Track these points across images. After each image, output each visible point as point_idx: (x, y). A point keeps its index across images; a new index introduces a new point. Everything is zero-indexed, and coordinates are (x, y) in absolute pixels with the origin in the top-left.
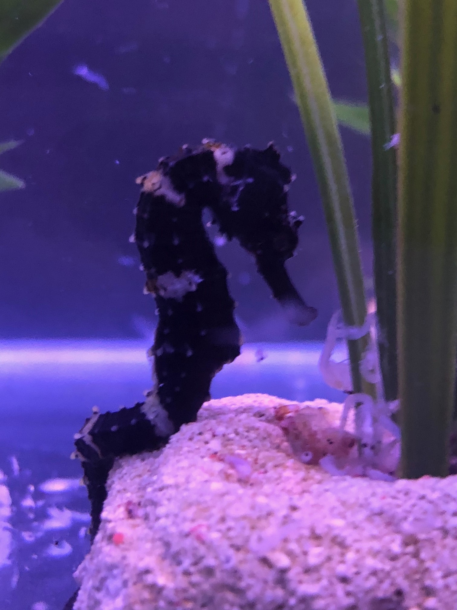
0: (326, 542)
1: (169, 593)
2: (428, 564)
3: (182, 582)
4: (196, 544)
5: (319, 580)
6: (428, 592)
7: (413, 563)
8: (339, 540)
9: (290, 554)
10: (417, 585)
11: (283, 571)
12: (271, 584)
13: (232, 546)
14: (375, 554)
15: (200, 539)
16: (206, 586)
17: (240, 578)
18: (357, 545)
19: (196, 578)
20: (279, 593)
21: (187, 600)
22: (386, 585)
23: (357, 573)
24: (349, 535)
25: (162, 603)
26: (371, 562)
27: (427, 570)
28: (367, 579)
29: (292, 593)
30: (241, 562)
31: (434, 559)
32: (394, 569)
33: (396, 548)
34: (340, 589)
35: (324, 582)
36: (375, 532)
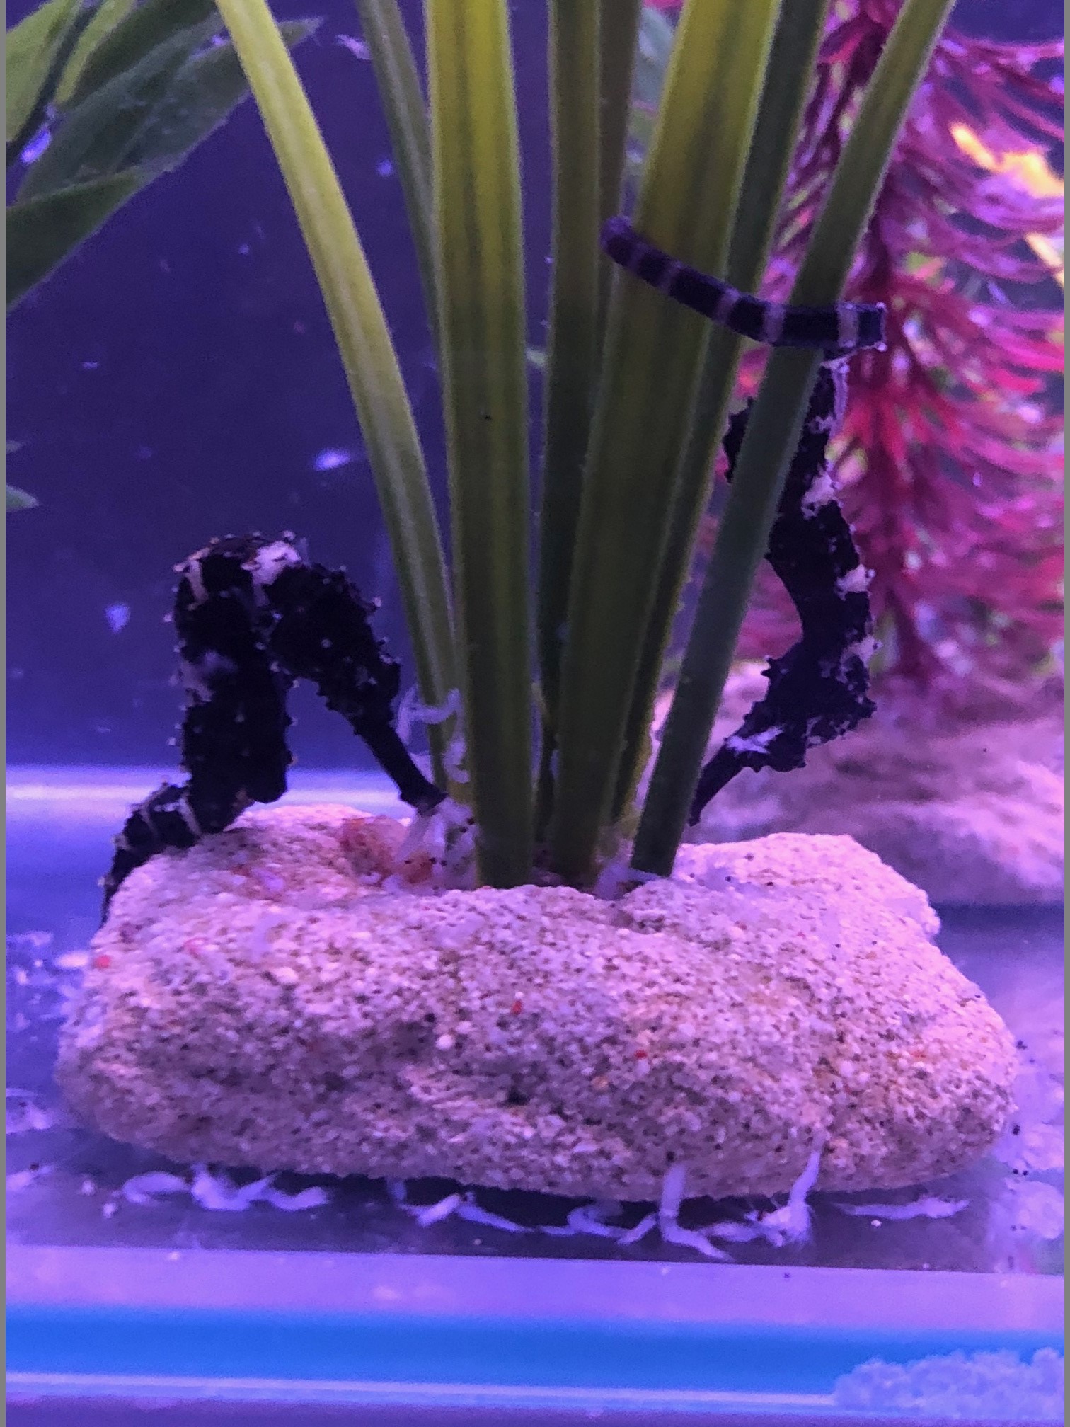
0: (346, 956)
1: (153, 1016)
2: (465, 983)
3: (170, 1002)
4: (189, 958)
5: (331, 1000)
6: (463, 1014)
7: (451, 983)
8: (360, 955)
9: (298, 968)
10: (453, 1009)
11: (290, 988)
12: (273, 1004)
13: (231, 960)
14: (403, 971)
15: (194, 953)
16: (196, 1007)
17: (237, 997)
18: (382, 960)
19: (185, 998)
20: (283, 1012)
21: (173, 1023)
22: (412, 1007)
23: (377, 992)
24: (375, 950)
25: (145, 1028)
26: (395, 979)
27: (465, 989)
28: (388, 997)
29: (299, 1014)
30: (239, 979)
31: (472, 978)
32: (425, 988)
33: (430, 965)
34: (355, 1010)
35: (338, 1001)
36: (408, 947)
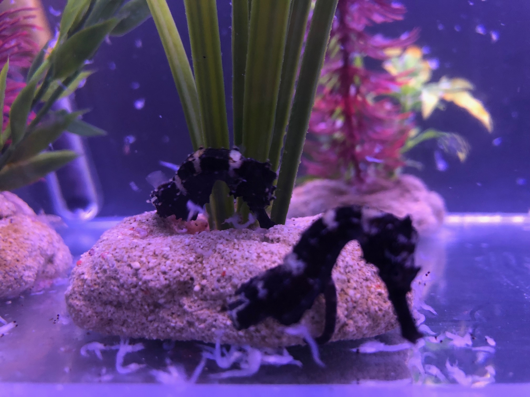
0: (160, 257)
1: (89, 282)
2: (205, 265)
3: (94, 277)
4: (101, 260)
5: (153, 273)
6: (204, 277)
7: (200, 265)
8: (165, 256)
9: (141, 262)
10: (200, 275)
11: (137, 270)
12: (131, 276)
13: (116, 260)
14: (181, 262)
15: (103, 258)
16: (103, 278)
17: (118, 274)
18: (173, 258)
19: (99, 275)
20: (135, 279)
21: (95, 284)
22: (185, 275)
23: (171, 270)
24: (171, 254)
25: (85, 286)
26: (178, 265)
27: (204, 268)
28: (175, 272)
29: (140, 280)
30: (118, 267)
31: (208, 263)
32: (190, 268)
33: (192, 259)
34: (162, 277)
35: (156, 274)
36: (184, 252)
